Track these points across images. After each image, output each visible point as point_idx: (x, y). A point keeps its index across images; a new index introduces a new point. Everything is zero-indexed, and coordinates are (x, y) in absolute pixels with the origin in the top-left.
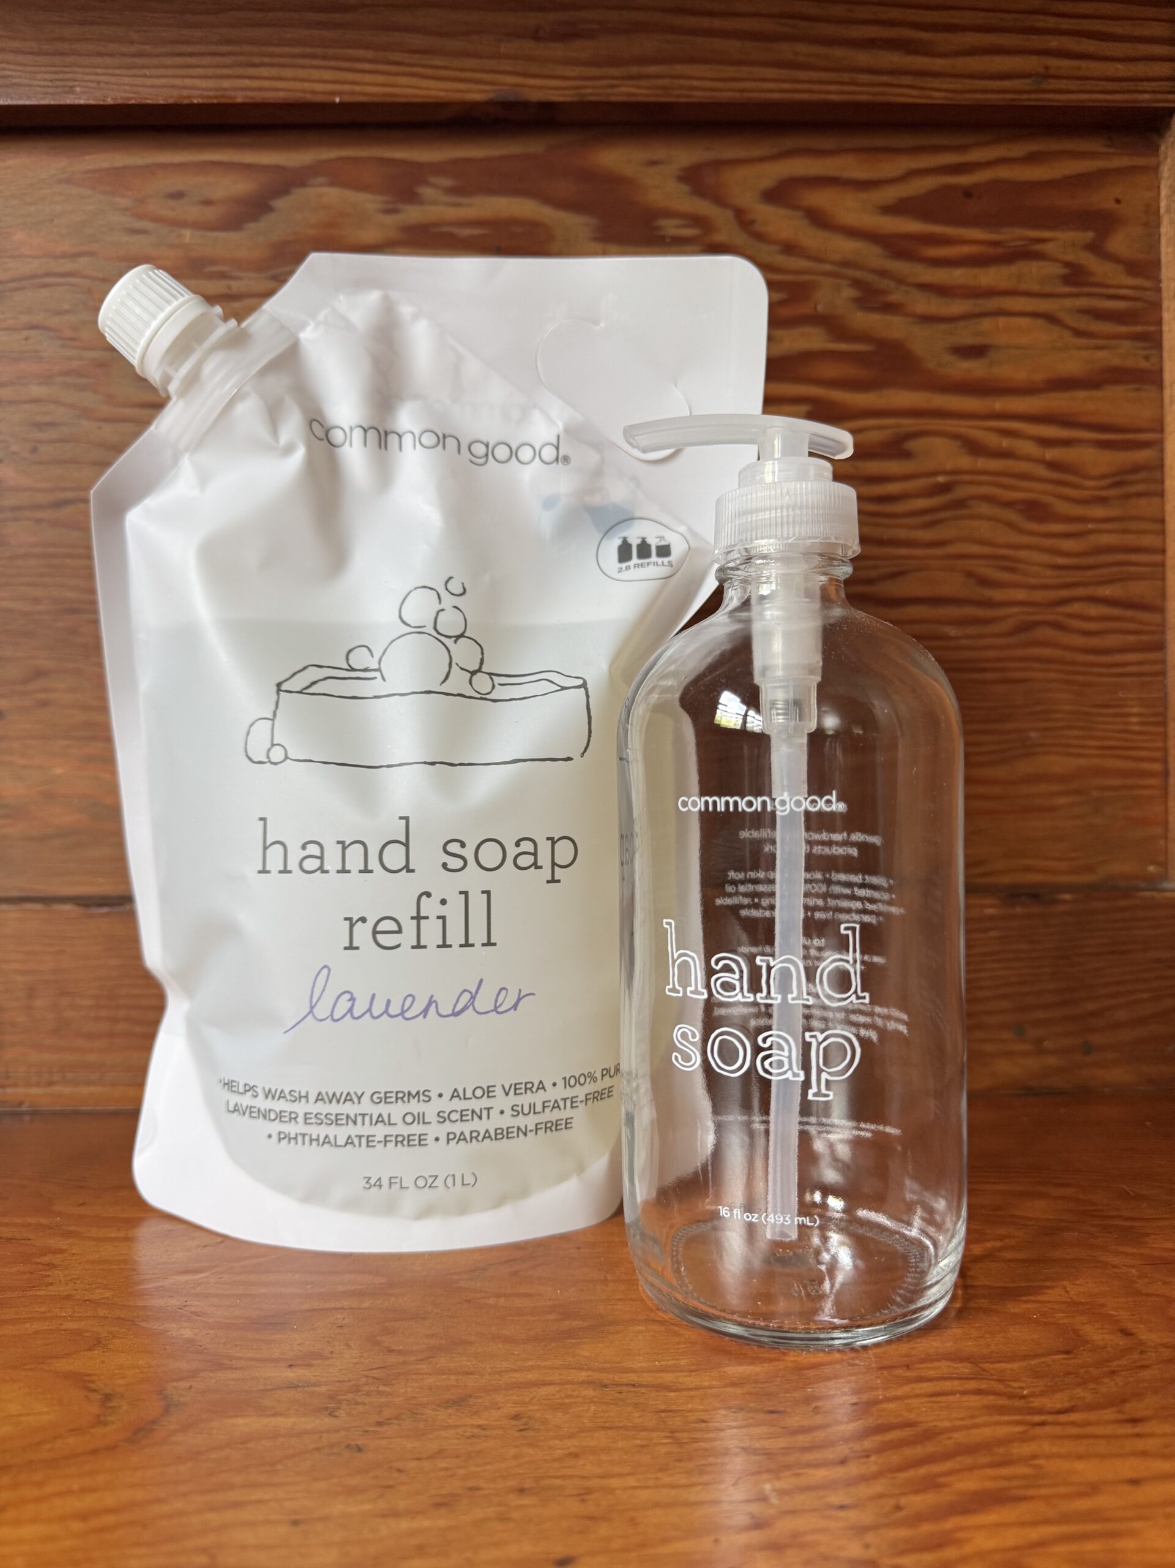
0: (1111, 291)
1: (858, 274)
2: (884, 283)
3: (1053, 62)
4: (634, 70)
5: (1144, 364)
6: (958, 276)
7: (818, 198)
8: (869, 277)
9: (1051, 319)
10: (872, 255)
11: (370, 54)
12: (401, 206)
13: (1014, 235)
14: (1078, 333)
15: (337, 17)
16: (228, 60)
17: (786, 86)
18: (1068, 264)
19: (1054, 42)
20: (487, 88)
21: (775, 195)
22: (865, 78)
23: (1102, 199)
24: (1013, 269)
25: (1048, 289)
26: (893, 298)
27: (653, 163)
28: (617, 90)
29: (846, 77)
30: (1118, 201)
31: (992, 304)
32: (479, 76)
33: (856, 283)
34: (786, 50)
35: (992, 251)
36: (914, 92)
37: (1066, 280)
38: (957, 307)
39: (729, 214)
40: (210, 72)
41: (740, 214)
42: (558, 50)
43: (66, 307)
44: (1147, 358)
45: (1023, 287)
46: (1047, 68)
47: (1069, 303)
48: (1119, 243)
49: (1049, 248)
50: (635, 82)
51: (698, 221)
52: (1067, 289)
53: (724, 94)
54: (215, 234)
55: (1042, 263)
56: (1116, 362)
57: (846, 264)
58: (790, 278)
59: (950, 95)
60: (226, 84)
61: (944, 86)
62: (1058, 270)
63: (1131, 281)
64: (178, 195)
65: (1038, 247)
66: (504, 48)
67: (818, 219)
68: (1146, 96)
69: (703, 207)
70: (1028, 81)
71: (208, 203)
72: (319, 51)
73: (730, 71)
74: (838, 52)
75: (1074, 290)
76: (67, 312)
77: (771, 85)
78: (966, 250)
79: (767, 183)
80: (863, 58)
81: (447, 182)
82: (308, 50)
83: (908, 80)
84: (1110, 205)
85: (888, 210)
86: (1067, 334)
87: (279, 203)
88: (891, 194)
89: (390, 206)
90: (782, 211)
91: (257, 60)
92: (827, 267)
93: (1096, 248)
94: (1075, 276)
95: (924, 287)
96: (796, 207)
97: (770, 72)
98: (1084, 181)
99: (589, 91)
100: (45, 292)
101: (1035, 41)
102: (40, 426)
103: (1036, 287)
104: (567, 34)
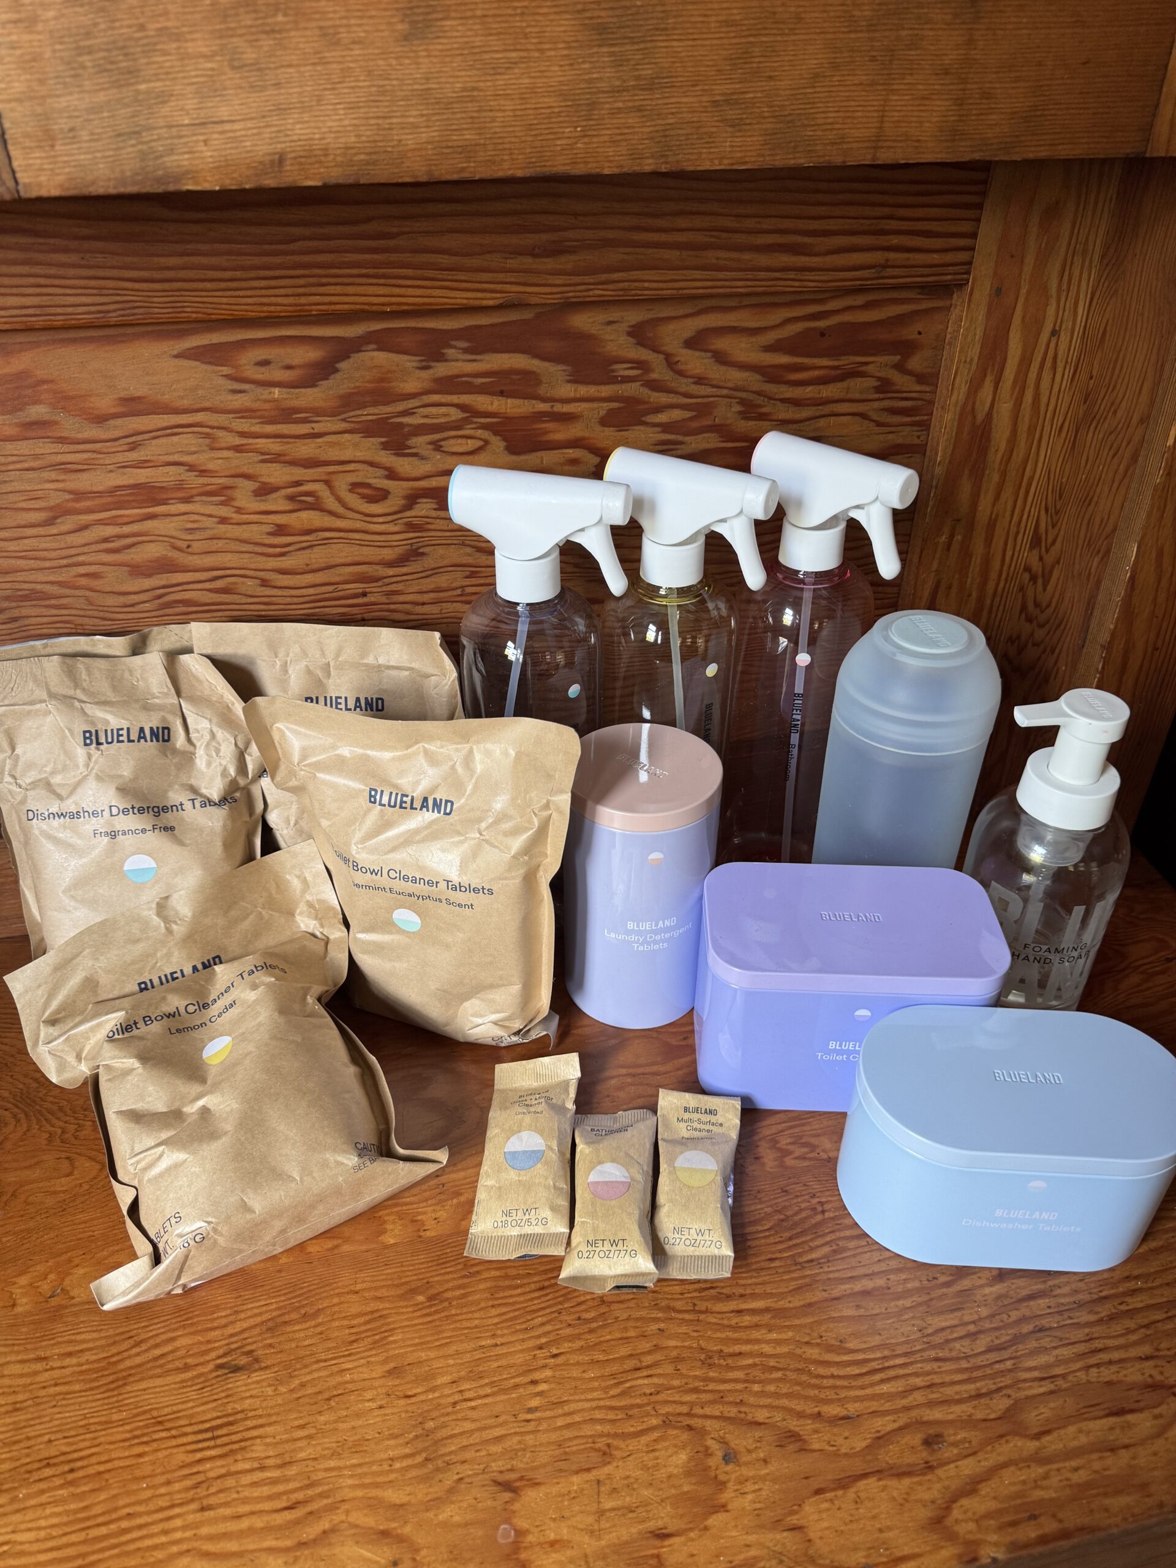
0: (905, 395)
1: (744, 395)
2: (760, 400)
3: (892, 255)
4: (604, 277)
5: (916, 441)
6: (809, 391)
7: (722, 343)
8: (751, 396)
9: (863, 416)
10: (753, 380)
11: (410, 272)
12: (433, 364)
13: (848, 361)
14: (879, 424)
15: (382, 243)
16: (301, 281)
17: (709, 284)
18: (879, 379)
19: (895, 240)
20: (499, 295)
21: (692, 343)
22: (762, 275)
23: (909, 333)
24: (845, 384)
25: (864, 396)
26: (764, 410)
27: (610, 323)
28: (591, 293)
29: (750, 275)
30: (920, 333)
31: (827, 409)
32: (492, 286)
33: (742, 402)
34: (711, 256)
35: (833, 373)
36: (797, 284)
37: (878, 390)
38: (806, 413)
39: (662, 357)
40: (290, 291)
41: (668, 357)
42: (549, 263)
43: (193, 449)
44: (918, 437)
45: (849, 396)
46: (887, 260)
47: (876, 405)
48: (915, 363)
49: (870, 368)
50: (605, 287)
51: (640, 364)
52: (877, 396)
53: (665, 292)
54: (297, 390)
55: (864, 379)
56: (900, 441)
57: (735, 389)
58: (699, 400)
59: (820, 285)
60: (303, 300)
61: (817, 278)
62: (873, 383)
63: (918, 388)
64: (265, 363)
65: (863, 368)
66: (512, 263)
67: (721, 358)
68: (949, 277)
69: (644, 354)
70: (873, 271)
71: (289, 367)
72: (371, 271)
73: (671, 275)
74: (747, 256)
75: (882, 396)
76: (195, 453)
77: (699, 284)
78: (816, 373)
79: (688, 334)
80: (763, 260)
81: (464, 344)
82: (364, 271)
83: (792, 275)
84: (916, 336)
85: (768, 349)
86: (872, 424)
87: (343, 365)
88: (771, 337)
89: (424, 364)
90: (697, 354)
91: (324, 280)
92: (725, 392)
93: (900, 367)
94: (884, 387)
95: (783, 401)
96: (706, 351)
97: (697, 274)
98: (901, 320)
99: (571, 294)
100: (175, 439)
101: (884, 241)
102: (191, 531)
103: (857, 396)
104: (555, 251)
